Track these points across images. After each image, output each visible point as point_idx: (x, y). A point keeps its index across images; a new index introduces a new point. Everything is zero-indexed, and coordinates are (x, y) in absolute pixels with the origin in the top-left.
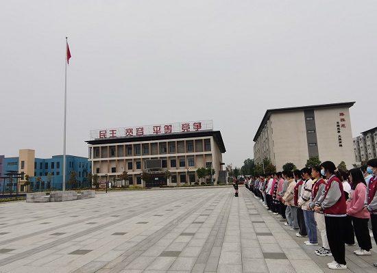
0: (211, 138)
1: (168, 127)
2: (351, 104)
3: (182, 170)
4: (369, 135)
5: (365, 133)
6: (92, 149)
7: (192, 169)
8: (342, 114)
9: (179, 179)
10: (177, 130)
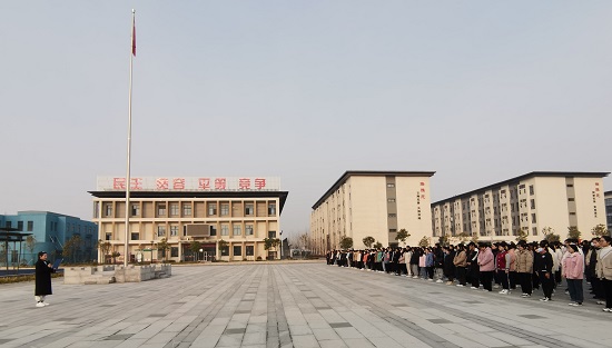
0: (277, 200)
1: (221, 182)
2: (432, 174)
3: (238, 239)
4: (438, 207)
5: (433, 205)
6: (100, 204)
7: (250, 238)
8: (422, 184)
9: (231, 251)
10: (233, 186)
